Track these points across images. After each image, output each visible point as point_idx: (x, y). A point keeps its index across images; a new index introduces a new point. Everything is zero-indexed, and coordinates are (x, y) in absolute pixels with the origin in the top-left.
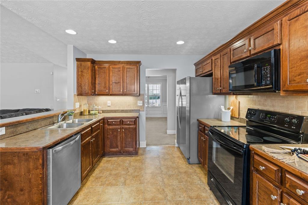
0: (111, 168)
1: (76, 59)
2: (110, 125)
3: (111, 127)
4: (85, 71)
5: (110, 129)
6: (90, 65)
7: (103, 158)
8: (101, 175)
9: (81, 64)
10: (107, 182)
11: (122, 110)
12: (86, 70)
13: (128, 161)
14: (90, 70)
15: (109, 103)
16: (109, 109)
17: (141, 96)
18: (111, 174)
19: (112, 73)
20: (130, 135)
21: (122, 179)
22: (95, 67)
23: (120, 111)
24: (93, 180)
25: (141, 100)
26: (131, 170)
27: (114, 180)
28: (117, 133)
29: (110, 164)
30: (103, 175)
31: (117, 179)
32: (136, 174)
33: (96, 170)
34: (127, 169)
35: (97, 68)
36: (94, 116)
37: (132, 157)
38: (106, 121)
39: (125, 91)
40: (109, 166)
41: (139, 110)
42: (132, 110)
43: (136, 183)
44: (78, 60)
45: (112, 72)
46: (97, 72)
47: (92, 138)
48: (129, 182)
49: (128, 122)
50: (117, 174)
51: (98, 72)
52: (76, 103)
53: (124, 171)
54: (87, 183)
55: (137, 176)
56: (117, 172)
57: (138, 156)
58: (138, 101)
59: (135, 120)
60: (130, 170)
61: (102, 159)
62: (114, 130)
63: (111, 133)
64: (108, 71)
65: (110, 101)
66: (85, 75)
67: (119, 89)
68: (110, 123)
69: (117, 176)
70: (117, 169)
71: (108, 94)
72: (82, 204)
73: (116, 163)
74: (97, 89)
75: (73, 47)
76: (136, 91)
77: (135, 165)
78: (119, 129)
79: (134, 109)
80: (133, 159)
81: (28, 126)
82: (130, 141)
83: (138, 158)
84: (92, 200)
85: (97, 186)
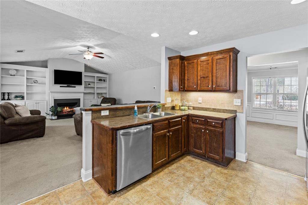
0: (189, 169)
1: (168, 58)
2: (194, 123)
3: (195, 126)
4: (175, 68)
5: (194, 128)
6: (178, 61)
7: (188, 155)
8: (175, 171)
9: (172, 62)
10: (176, 181)
11: (214, 109)
12: (176, 66)
13: (210, 170)
14: (178, 66)
15: (200, 100)
16: (199, 106)
17: (238, 93)
18: (184, 175)
19: (201, 67)
20: (216, 139)
21: (192, 186)
22: (184, 63)
23: (211, 109)
24: (167, 172)
25: (238, 98)
26: (207, 181)
27: (183, 182)
28: (201, 134)
29: (190, 164)
30: (177, 172)
31: (186, 183)
32: (210, 188)
33: (174, 164)
34: (204, 178)
35: (187, 64)
36: (183, 111)
37: (219, 167)
38: (190, 118)
39: (214, 86)
40: (188, 166)
41: (236, 110)
42: (226, 110)
43: (204, 199)
44: (170, 59)
45: (200, 65)
46: (186, 68)
47: (169, 132)
48: (197, 193)
49: (214, 123)
50: (190, 178)
51: (188, 68)
52: (168, 98)
53: (199, 178)
54: (161, 173)
55: (209, 192)
56: (192, 176)
57: (227, 169)
58: (234, 99)
59: (222, 123)
60: (205, 181)
61: (186, 156)
62: (199, 129)
63: (195, 131)
64: (196, 66)
65: (201, 98)
66: (175, 71)
67: (207, 85)
68: (194, 121)
69: (189, 179)
70: (193, 173)
71: (196, 90)
72: (146, 188)
73: (196, 166)
74: (186, 85)
75: (165, 48)
76: (228, 86)
77: (215, 178)
78: (203, 129)
79: (229, 109)
80: (218, 170)
81: (124, 112)
82: (215, 147)
83: (226, 171)
84: (155, 190)
85: (166, 179)
